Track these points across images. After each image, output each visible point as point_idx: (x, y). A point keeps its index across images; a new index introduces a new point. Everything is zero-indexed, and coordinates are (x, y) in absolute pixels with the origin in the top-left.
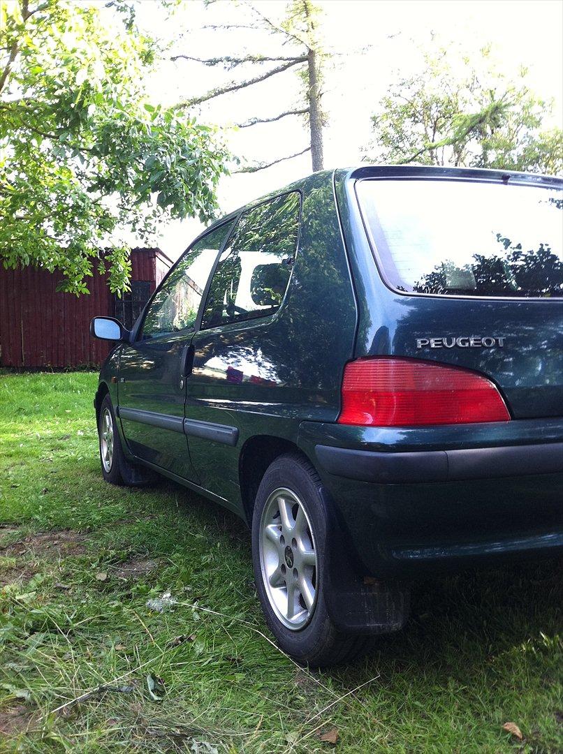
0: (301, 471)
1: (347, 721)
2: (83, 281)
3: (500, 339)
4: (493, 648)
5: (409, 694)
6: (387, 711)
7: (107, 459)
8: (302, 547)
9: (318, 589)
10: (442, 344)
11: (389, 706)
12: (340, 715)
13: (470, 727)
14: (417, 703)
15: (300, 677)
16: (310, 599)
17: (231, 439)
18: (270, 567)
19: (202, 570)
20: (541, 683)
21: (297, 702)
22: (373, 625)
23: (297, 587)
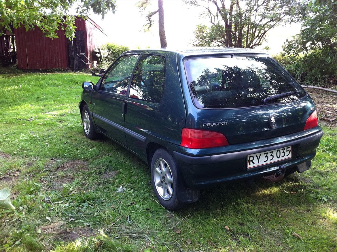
0: (168, 155)
1: (182, 227)
2: (55, 32)
3: (227, 123)
4: (223, 203)
5: (199, 218)
6: (193, 223)
7: (87, 129)
8: (168, 177)
9: (174, 189)
10: (210, 125)
11: (194, 222)
12: (180, 225)
13: (216, 228)
14: (202, 221)
15: (168, 214)
16: (171, 192)
17: (144, 141)
18: (157, 180)
19: (131, 177)
20: (236, 214)
21: (168, 222)
22: (190, 200)
23: (167, 188)
